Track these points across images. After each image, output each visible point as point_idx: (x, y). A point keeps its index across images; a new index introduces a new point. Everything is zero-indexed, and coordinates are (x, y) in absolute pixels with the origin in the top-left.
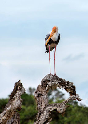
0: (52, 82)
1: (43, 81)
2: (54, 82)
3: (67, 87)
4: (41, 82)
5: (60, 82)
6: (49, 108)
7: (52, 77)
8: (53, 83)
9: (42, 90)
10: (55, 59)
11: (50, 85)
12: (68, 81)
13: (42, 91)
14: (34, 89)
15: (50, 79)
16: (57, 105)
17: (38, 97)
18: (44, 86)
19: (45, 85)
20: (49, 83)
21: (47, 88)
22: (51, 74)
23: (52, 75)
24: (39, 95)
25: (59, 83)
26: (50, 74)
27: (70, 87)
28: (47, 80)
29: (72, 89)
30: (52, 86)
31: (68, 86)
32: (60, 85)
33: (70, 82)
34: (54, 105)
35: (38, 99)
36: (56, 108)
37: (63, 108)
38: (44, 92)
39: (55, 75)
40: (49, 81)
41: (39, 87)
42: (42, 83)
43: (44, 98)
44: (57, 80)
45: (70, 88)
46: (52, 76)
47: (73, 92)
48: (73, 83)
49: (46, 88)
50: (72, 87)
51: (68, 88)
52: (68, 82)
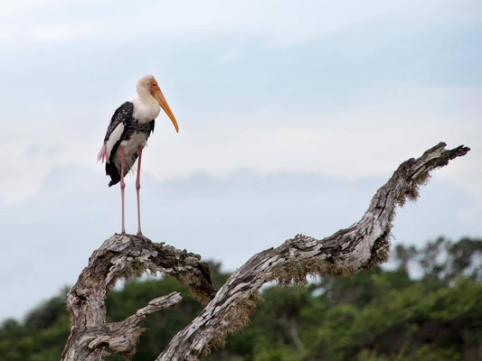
0: (128, 256)
1: (98, 254)
2: (134, 257)
3: (180, 268)
4: (90, 259)
5: (155, 254)
6: (85, 338)
7: (126, 240)
8: (130, 259)
9: (91, 282)
10: (138, 188)
11: (119, 265)
12: (185, 251)
13: (91, 287)
14: (413, 250)
15: (121, 249)
16: (111, 329)
17: (79, 304)
18: (97, 270)
19: (105, 268)
20: (118, 261)
21: (109, 275)
22: (127, 232)
23: (128, 236)
24: (82, 300)
25: (151, 257)
26: (124, 233)
27: (190, 267)
28: (111, 251)
29: (195, 275)
30: (126, 268)
31: (184, 264)
32: (154, 266)
33: (191, 254)
34: (102, 330)
35: (76, 312)
36: (105, 338)
37: (129, 336)
38: (97, 288)
39: (139, 236)
40: (116, 254)
41: (85, 275)
42: (93, 261)
43: (94, 308)
44: (144, 251)
45: (191, 270)
46: (129, 240)
47: (199, 284)
48: (199, 257)
49: (105, 276)
50: (195, 270)
51: (184, 273)
52: (184, 255)
